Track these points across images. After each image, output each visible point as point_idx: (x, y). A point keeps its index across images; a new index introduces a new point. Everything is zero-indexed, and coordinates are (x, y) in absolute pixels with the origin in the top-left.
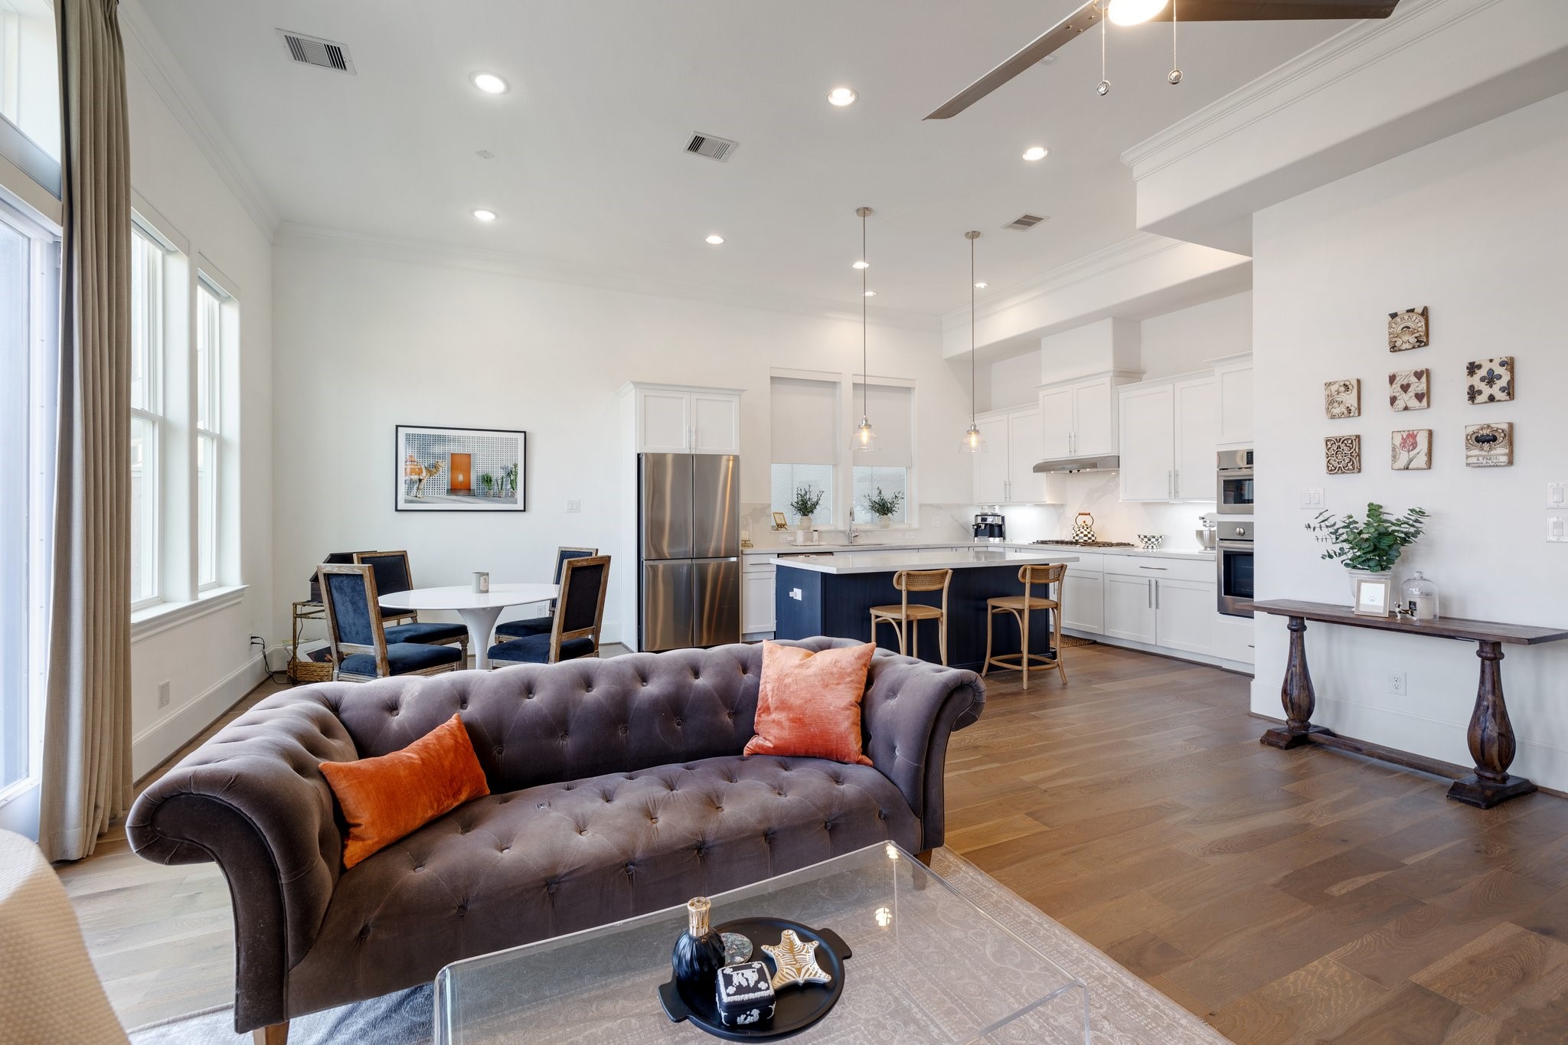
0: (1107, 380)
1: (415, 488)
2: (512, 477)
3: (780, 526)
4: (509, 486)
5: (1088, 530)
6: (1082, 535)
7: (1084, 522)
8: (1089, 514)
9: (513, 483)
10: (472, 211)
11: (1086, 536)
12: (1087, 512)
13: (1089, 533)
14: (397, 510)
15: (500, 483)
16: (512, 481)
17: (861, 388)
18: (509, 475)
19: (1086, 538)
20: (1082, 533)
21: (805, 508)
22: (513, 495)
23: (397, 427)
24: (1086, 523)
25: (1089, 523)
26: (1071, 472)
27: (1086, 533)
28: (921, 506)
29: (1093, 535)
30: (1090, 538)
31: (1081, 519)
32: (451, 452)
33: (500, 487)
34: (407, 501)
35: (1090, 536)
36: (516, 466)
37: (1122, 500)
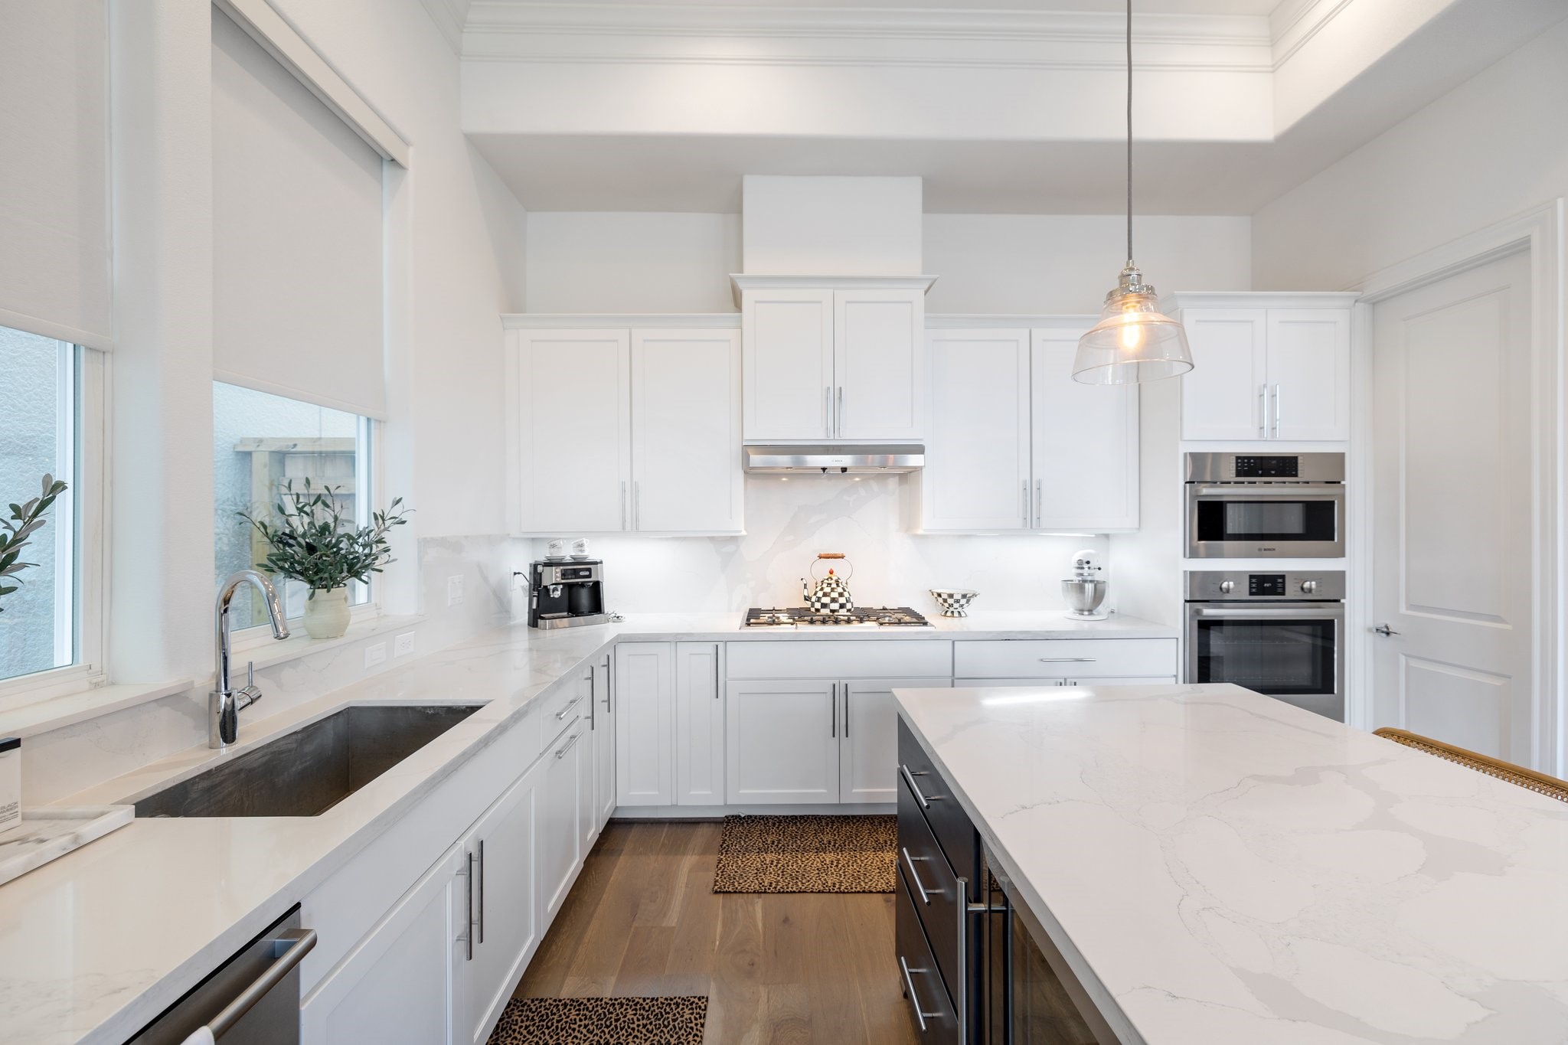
7: (831, 573)
8: (842, 557)
37: (924, 530)
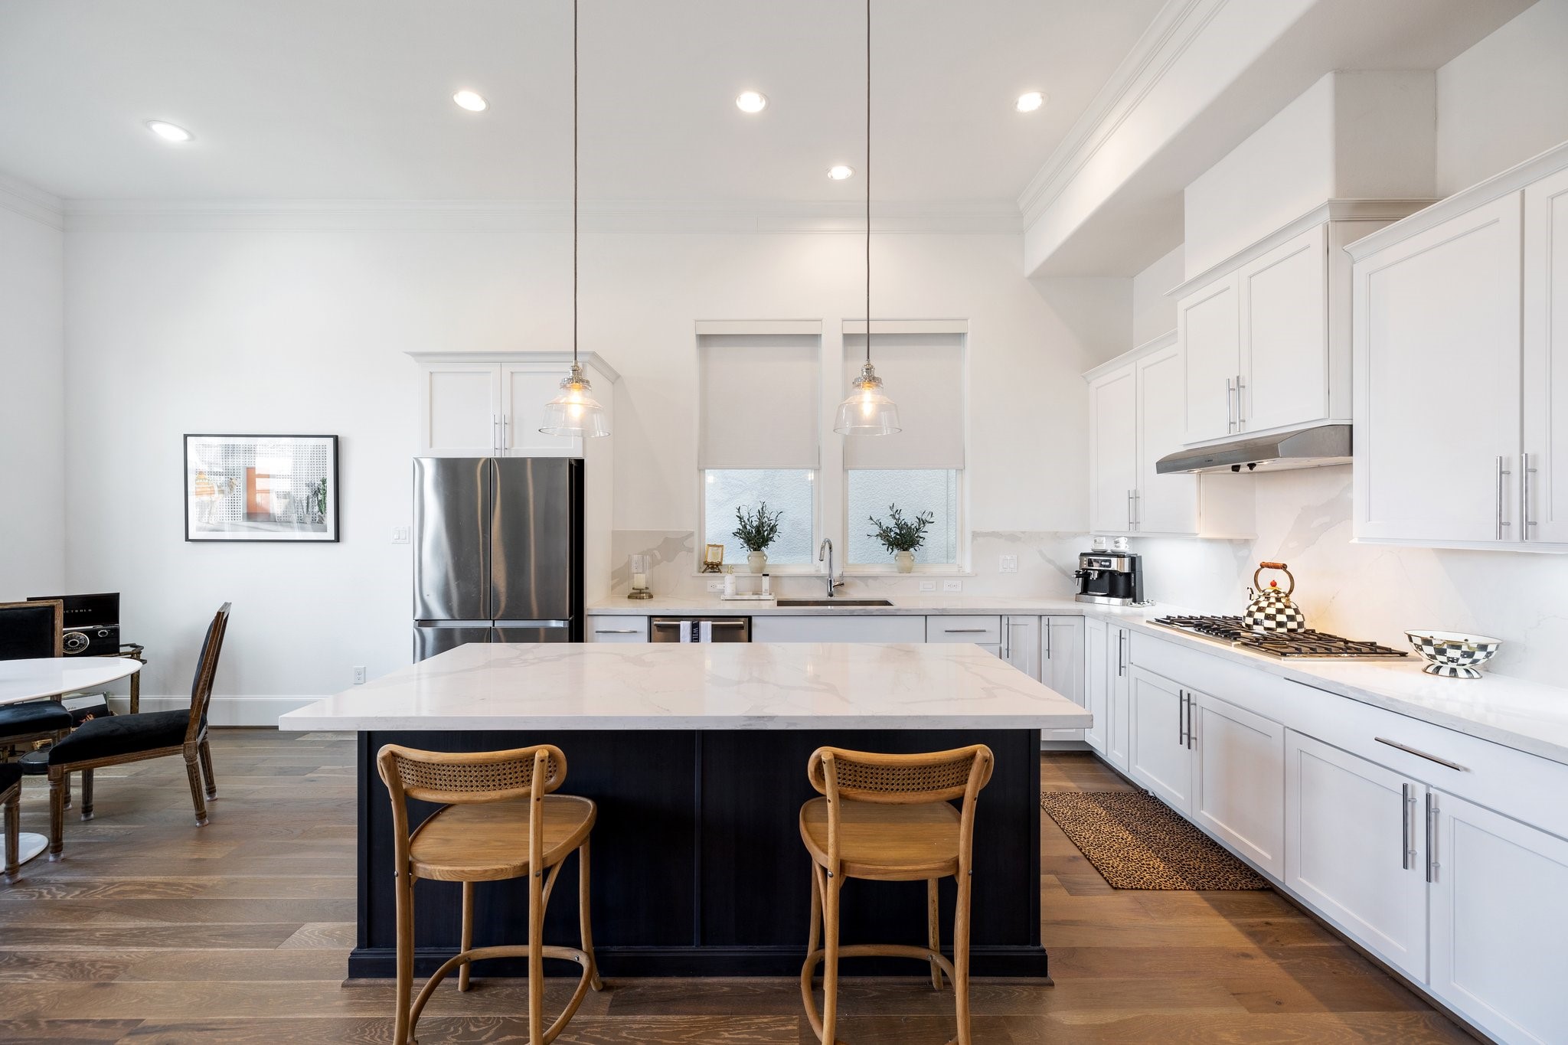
0: (1314, 236)
1: (207, 513)
2: (320, 497)
3: (714, 567)
4: (316, 509)
5: (1280, 605)
6: (1260, 616)
7: (1274, 584)
8: (1284, 567)
9: (322, 504)
10: (148, 123)
11: (1268, 617)
12: (1281, 562)
13: (1280, 611)
14: (187, 539)
15: (305, 505)
16: (320, 501)
17: (862, 341)
18: (316, 493)
19: (1272, 624)
20: (1260, 610)
21: (757, 537)
22: (321, 521)
23: (186, 436)
24: (1278, 586)
25: (1284, 585)
26: (1236, 468)
27: (1271, 611)
28: (975, 535)
29: (1291, 618)
30: (1280, 624)
31: (1266, 577)
32: (247, 465)
33: (305, 510)
34: (199, 529)
35: (1281, 618)
36: (324, 482)
37: (1360, 539)
